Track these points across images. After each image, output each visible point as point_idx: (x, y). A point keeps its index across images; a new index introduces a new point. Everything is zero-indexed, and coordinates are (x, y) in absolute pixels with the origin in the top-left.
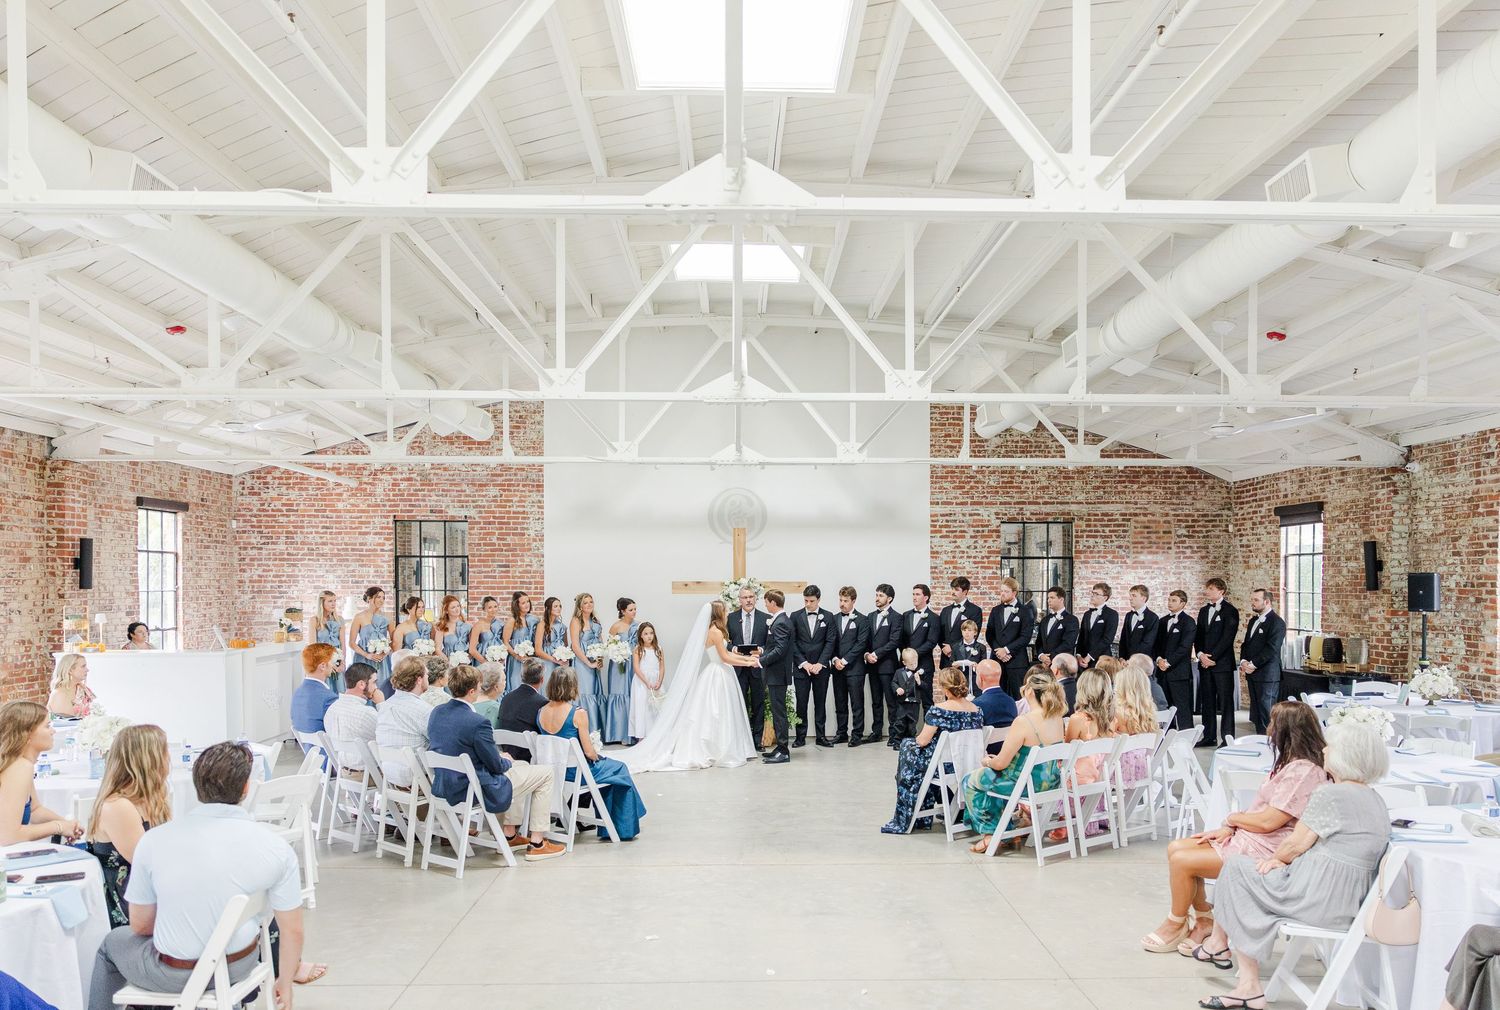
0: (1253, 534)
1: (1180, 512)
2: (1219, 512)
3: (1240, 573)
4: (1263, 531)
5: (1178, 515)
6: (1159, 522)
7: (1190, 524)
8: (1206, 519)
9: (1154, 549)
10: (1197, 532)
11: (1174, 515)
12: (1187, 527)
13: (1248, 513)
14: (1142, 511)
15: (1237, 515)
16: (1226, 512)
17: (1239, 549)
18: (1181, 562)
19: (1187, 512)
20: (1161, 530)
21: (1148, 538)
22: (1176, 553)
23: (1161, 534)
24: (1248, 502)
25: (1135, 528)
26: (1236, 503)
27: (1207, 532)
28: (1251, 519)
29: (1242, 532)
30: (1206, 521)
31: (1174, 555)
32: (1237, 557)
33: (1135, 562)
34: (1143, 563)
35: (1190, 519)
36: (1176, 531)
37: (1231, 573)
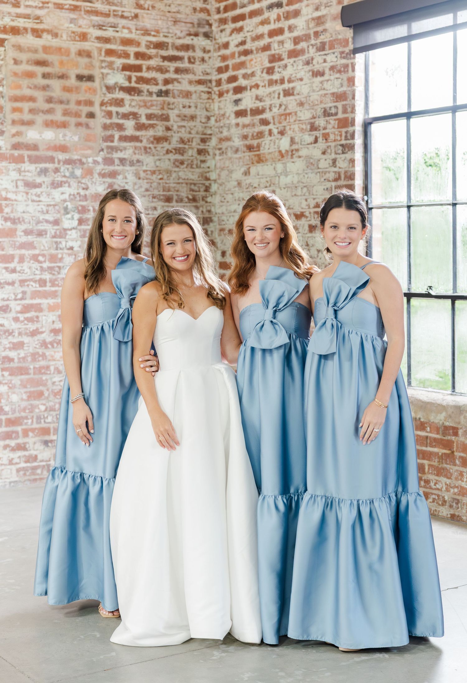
0: (271, 83)
1: (109, 33)
2: (188, 41)
3: (238, 175)
4: (303, 72)
5: (107, 40)
6: (67, 52)
7: (132, 61)
8: (164, 53)
9: (58, 117)
10: (147, 81)
11: (98, 38)
12: (125, 68)
13: (259, 37)
14: (29, 24)
15: (226, 45)
16: (200, 42)
17: (233, 120)
18: (116, 149)
19: (126, 34)
20: (73, 74)
21: (45, 88)
22: (105, 127)
23: (73, 81)
24: (253, 14)
25: (16, 62)
26: (223, 21)
27: (167, 82)
28: (266, 48)
29: (242, 82)
30: (164, 58)
31: (99, 131)
32: (228, 139)
33: (16, 147)
34: (35, 147)
35: (132, 50)
36: (104, 76)
37: (213, 176)
